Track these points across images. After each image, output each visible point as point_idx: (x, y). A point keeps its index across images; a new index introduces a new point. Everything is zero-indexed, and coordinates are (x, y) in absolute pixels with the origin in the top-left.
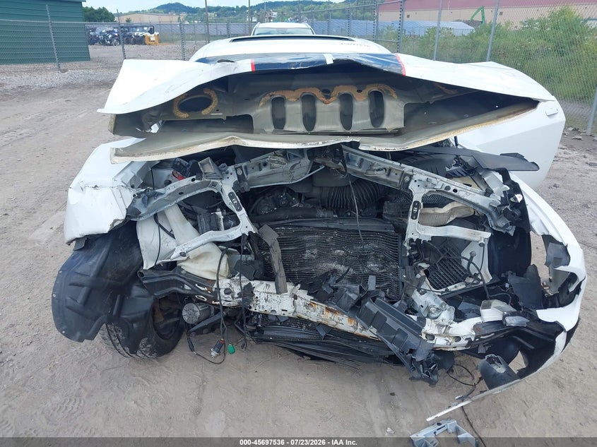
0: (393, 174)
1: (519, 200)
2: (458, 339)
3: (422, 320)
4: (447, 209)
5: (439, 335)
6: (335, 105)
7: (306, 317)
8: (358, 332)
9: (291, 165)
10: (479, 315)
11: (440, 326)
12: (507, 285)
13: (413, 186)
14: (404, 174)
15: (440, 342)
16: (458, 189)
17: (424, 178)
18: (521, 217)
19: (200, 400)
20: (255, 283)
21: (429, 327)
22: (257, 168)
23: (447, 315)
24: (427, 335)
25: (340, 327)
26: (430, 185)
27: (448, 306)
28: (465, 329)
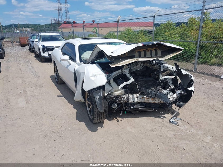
1: (179, 69)
2: (174, 98)
4: (165, 73)
5: (171, 98)
6: (150, 52)
7: (140, 102)
8: (154, 102)
10: (176, 93)
11: (171, 96)
12: (178, 87)
16: (169, 67)
18: (180, 72)
20: (130, 95)
22: (133, 67)
23: (171, 94)
24: (169, 98)
25: (149, 102)
26: (164, 67)
27: (171, 92)
28: (175, 95)
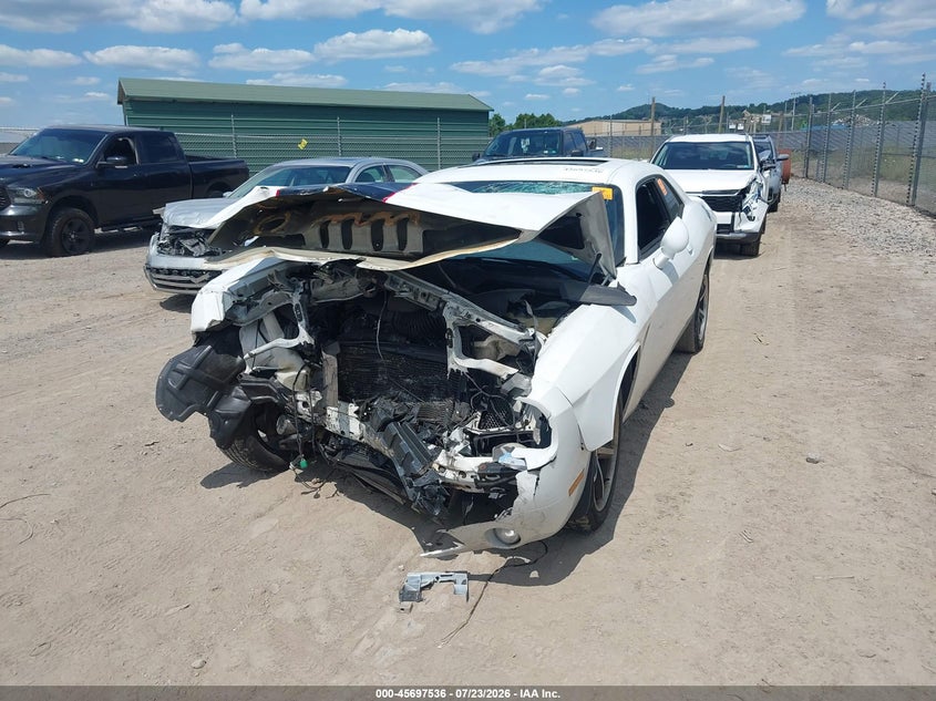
0: (431, 299)
3: (437, 452)
4: (487, 342)
5: (449, 468)
9: (342, 282)
11: (448, 457)
13: (446, 313)
14: (441, 300)
15: (449, 475)
16: (481, 318)
17: (454, 305)
19: (271, 509)
21: (442, 459)
24: (440, 467)
26: (458, 313)
28: (472, 465)
